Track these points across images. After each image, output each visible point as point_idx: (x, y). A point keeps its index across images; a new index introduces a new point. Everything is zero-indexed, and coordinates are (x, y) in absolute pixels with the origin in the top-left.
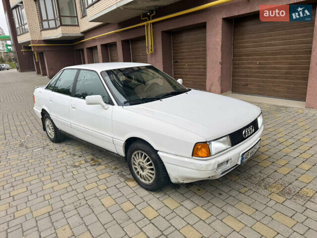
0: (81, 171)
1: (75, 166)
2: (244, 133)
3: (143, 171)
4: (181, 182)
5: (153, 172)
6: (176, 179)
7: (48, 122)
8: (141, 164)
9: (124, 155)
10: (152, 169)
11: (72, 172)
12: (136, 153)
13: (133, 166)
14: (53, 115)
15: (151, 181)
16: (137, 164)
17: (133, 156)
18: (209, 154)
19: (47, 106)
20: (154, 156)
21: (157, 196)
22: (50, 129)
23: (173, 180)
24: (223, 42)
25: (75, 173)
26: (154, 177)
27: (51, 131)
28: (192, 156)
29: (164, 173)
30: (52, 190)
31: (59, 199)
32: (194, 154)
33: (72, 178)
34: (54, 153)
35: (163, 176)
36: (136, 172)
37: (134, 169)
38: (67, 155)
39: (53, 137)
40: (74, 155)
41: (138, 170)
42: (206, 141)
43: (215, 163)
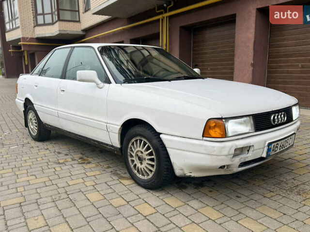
0: (65, 168)
1: (59, 163)
2: (272, 118)
3: (141, 163)
4: (188, 174)
5: (153, 163)
6: (182, 170)
7: (31, 115)
8: (140, 154)
9: (119, 146)
10: (152, 160)
11: (54, 168)
12: (133, 140)
13: (130, 159)
14: (37, 105)
15: (151, 175)
16: (134, 155)
17: (130, 145)
18: (224, 134)
19: (31, 95)
20: (155, 141)
21: (157, 194)
22: (32, 124)
23: (178, 172)
24: (255, 38)
25: (58, 169)
26: (154, 170)
27: (33, 127)
28: (203, 136)
29: (167, 163)
30: (28, 184)
31: (34, 191)
32: (206, 133)
33: (53, 174)
34: (35, 150)
35: (165, 167)
36: (132, 166)
37: (130, 162)
38: (51, 152)
39: (36, 134)
40: (59, 153)
41: (135, 162)
42: (221, 117)
43: (232, 147)
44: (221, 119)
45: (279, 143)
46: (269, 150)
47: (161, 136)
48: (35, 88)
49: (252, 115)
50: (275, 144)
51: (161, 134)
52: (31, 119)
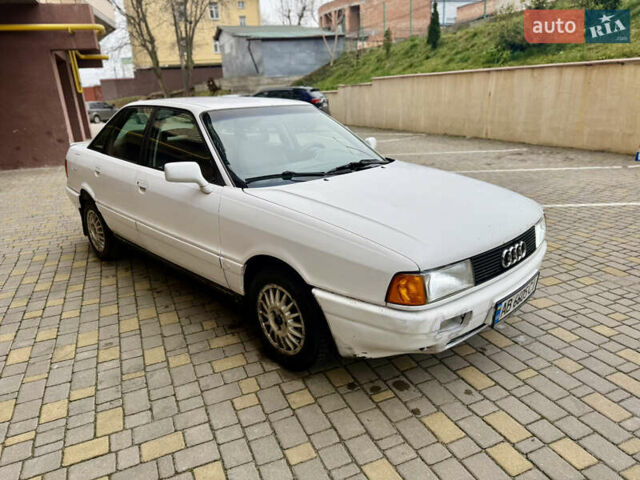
2: (504, 256)
4: (361, 355)
6: (350, 348)
9: (242, 292)
12: (269, 287)
14: (101, 205)
15: (297, 350)
17: (261, 295)
18: (424, 299)
19: (90, 184)
23: (344, 351)
26: (302, 342)
27: (96, 235)
28: (387, 300)
39: (102, 250)
42: (417, 269)
43: (436, 320)
44: (418, 272)
45: (513, 298)
46: (496, 313)
47: (314, 291)
48: (96, 175)
49: (471, 258)
50: (506, 301)
51: (313, 287)
52: (93, 225)
